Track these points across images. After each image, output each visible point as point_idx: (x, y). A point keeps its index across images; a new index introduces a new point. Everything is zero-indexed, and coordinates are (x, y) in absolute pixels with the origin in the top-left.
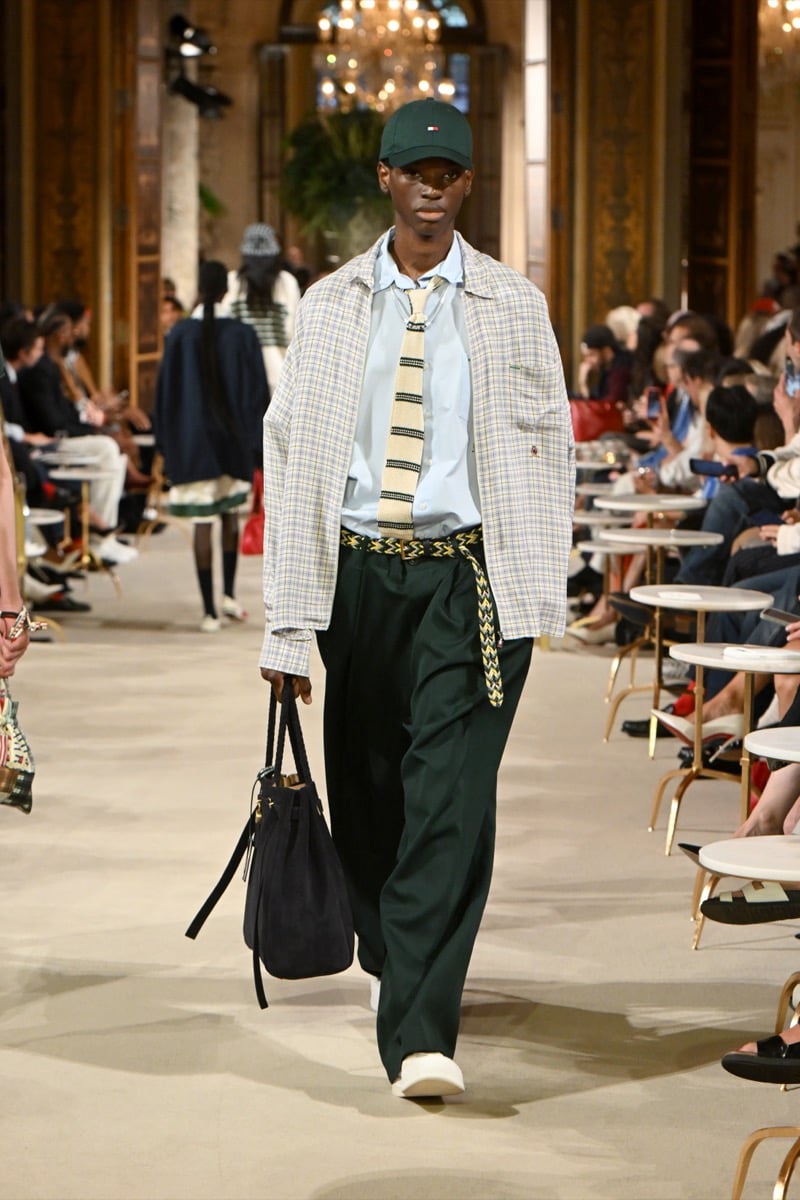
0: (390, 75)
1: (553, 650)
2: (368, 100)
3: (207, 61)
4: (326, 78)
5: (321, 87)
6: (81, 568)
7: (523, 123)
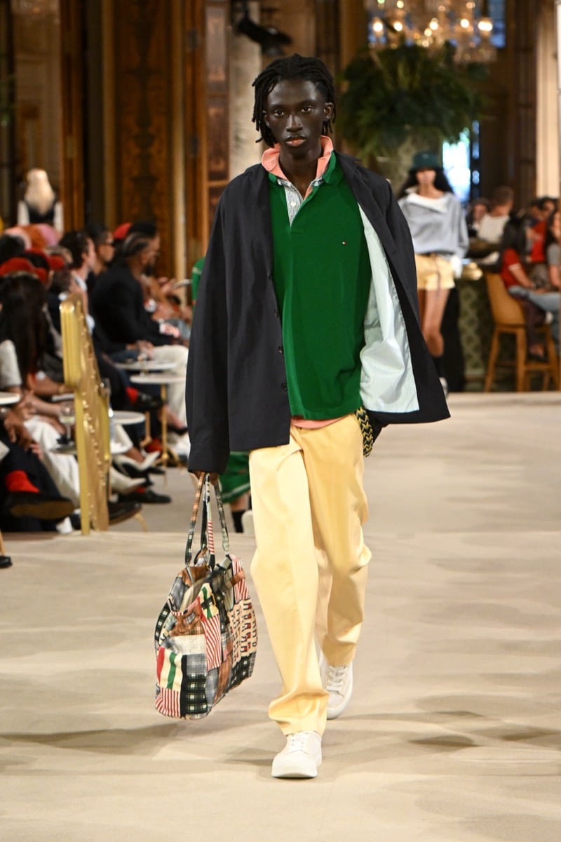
0: (434, 14)
2: (414, 37)
4: (377, 18)
5: (372, 26)
6: (160, 464)
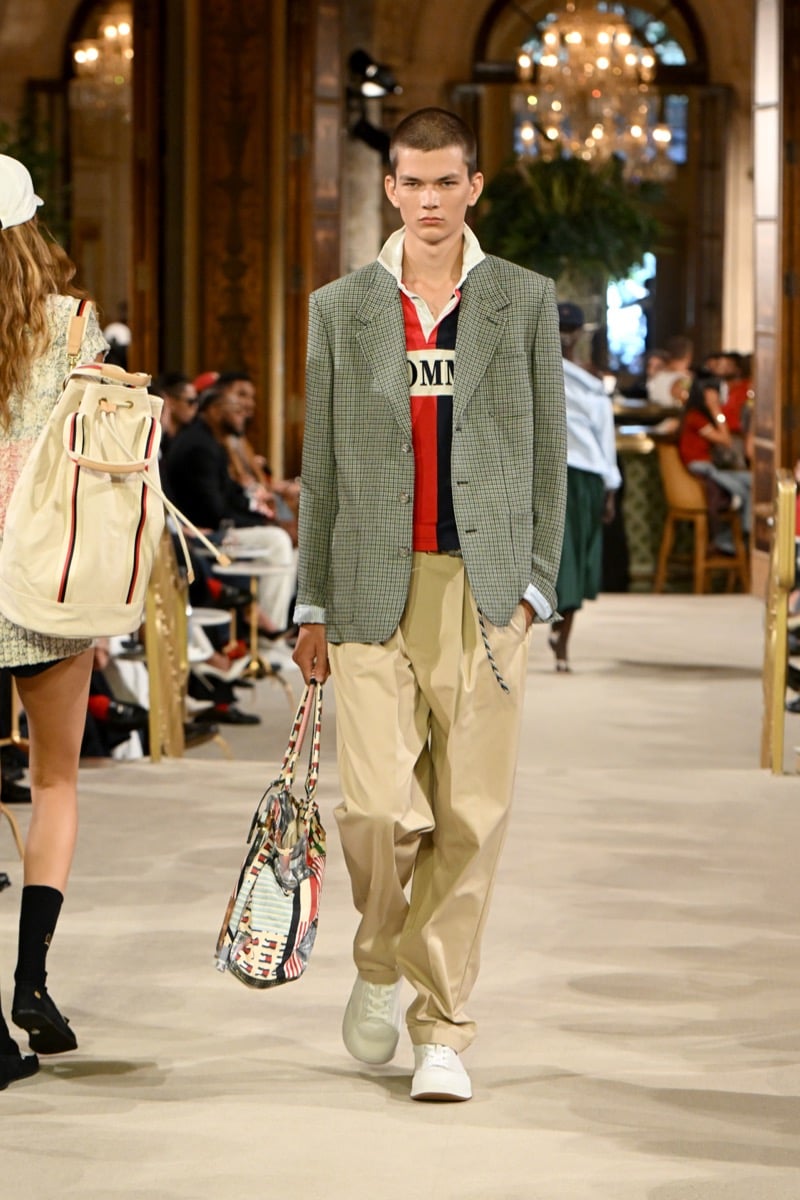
0: (598, 119)
1: (786, 774)
2: (572, 146)
3: (391, 103)
4: (526, 122)
5: (520, 132)
6: (248, 675)
7: (751, 175)
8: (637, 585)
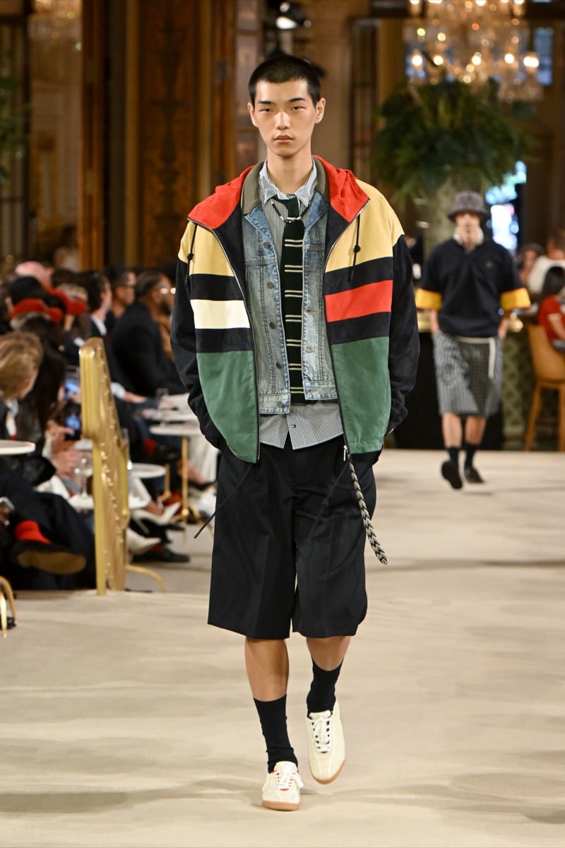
0: (477, 48)
2: (454, 72)
3: (302, 34)
4: (416, 51)
5: (411, 58)
6: (180, 521)
8: (509, 444)
